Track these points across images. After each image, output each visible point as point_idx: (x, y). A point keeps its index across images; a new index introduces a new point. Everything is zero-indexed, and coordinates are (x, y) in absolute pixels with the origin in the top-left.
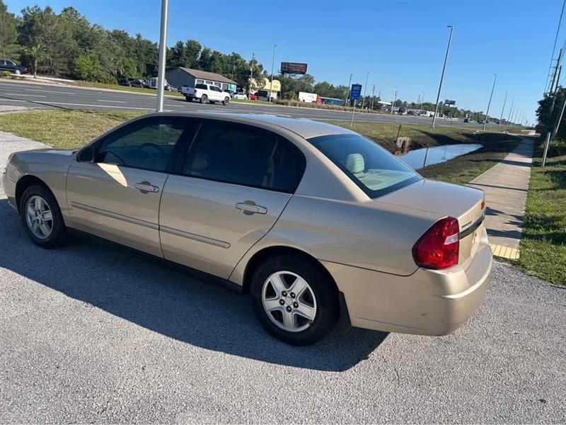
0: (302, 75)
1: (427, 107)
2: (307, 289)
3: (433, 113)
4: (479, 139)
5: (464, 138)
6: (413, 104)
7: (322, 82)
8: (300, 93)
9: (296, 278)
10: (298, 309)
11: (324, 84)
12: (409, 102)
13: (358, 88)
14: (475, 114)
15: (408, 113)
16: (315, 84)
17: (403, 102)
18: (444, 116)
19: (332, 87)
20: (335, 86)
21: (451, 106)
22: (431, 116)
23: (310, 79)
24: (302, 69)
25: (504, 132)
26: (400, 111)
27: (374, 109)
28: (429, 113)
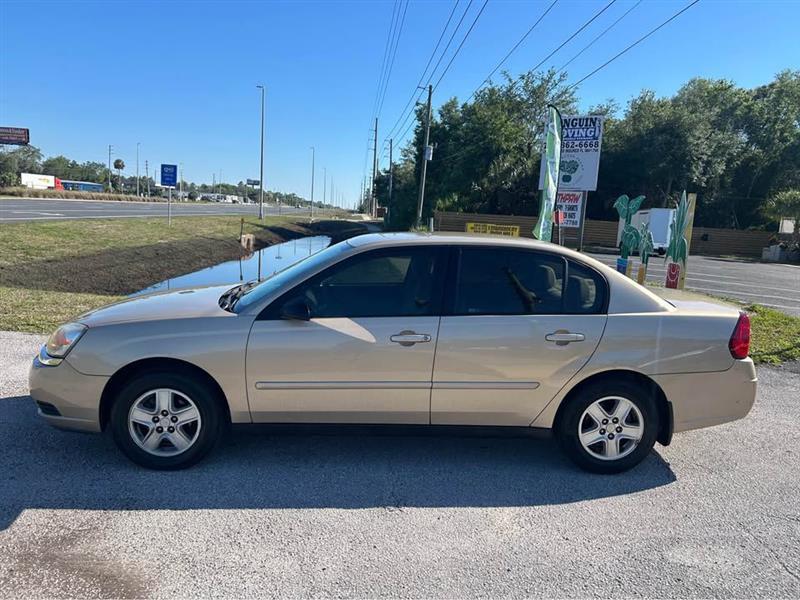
0: (16, 147)
1: (227, 190)
2: (632, 410)
3: (236, 198)
4: (318, 229)
5: (303, 229)
6: (205, 187)
7: (54, 157)
8: (23, 175)
9: (619, 401)
10: (623, 433)
11: (60, 160)
12: (198, 184)
13: (172, 170)
14: (287, 196)
15: (203, 199)
16: (44, 159)
17: (189, 183)
18: (249, 200)
19: (74, 164)
20: (79, 163)
21: (256, 187)
22: (234, 202)
23: (36, 153)
24: (22, 138)
25: (333, 219)
26: (192, 198)
27: (152, 195)
28: (229, 199)
